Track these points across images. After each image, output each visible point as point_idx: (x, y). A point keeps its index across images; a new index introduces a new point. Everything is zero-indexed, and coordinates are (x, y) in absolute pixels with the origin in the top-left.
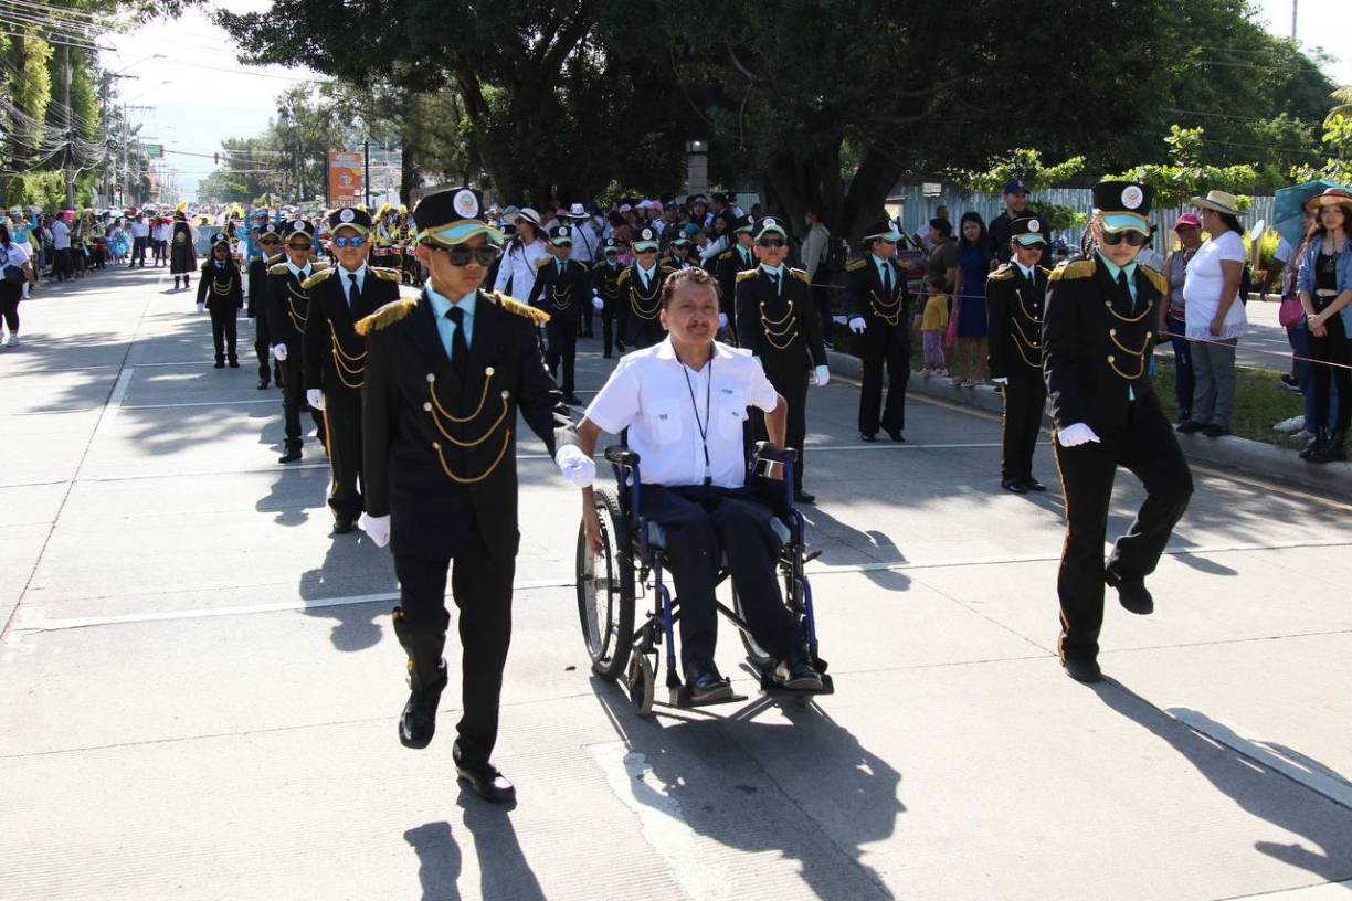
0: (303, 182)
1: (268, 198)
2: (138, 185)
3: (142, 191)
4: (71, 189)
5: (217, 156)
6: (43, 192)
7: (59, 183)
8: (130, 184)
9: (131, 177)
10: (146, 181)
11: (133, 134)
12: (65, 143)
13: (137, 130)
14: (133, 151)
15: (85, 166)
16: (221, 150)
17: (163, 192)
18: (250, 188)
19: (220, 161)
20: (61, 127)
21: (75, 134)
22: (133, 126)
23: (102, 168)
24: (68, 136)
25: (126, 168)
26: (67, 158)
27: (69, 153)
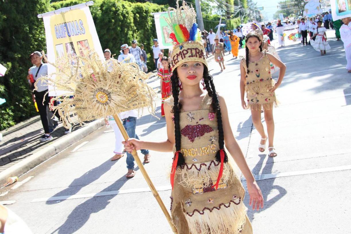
0: (301, 9)
1: (292, 15)
2: (258, 18)
3: (259, 20)
4: (242, 21)
5: (278, 6)
6: (235, 23)
7: (239, 21)
8: (256, 18)
9: (256, 16)
10: (260, 17)
11: (255, 5)
12: (239, 10)
13: (256, 4)
14: (256, 9)
15: (245, 15)
16: (279, 5)
17: (264, 19)
18: (287, 13)
19: (278, 7)
20: (238, 6)
21: (241, 7)
22: (255, 3)
23: (249, 15)
24: (240, 8)
25: (255, 14)
26: (240, 14)
27: (241, 12)
